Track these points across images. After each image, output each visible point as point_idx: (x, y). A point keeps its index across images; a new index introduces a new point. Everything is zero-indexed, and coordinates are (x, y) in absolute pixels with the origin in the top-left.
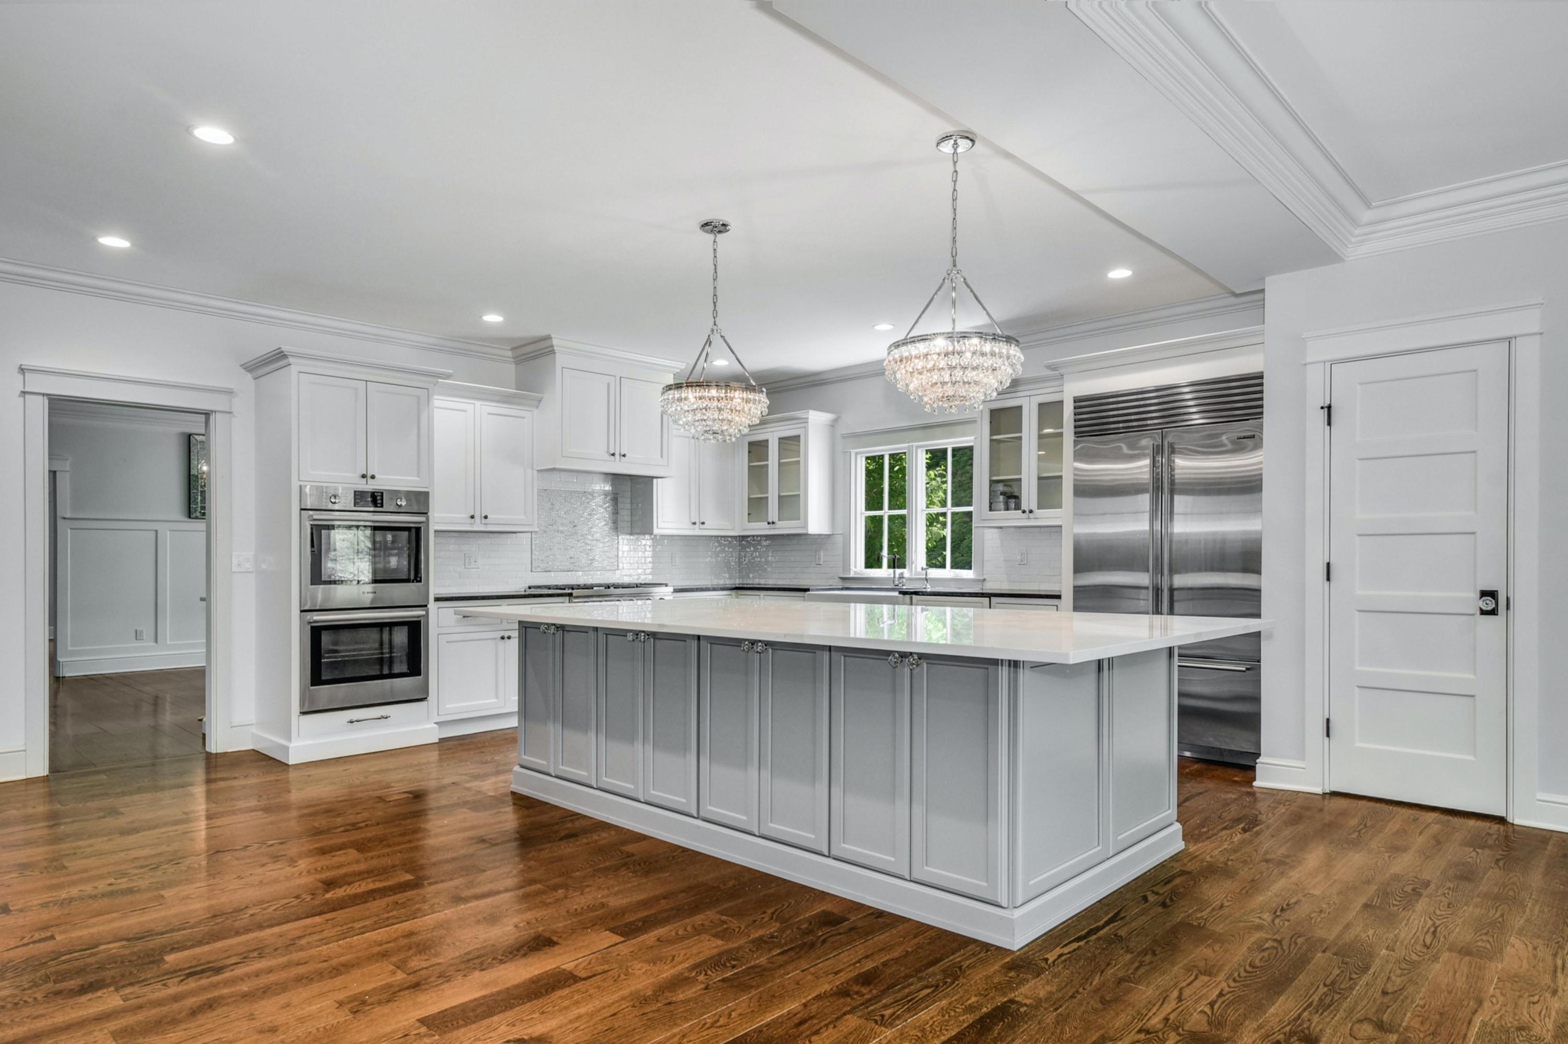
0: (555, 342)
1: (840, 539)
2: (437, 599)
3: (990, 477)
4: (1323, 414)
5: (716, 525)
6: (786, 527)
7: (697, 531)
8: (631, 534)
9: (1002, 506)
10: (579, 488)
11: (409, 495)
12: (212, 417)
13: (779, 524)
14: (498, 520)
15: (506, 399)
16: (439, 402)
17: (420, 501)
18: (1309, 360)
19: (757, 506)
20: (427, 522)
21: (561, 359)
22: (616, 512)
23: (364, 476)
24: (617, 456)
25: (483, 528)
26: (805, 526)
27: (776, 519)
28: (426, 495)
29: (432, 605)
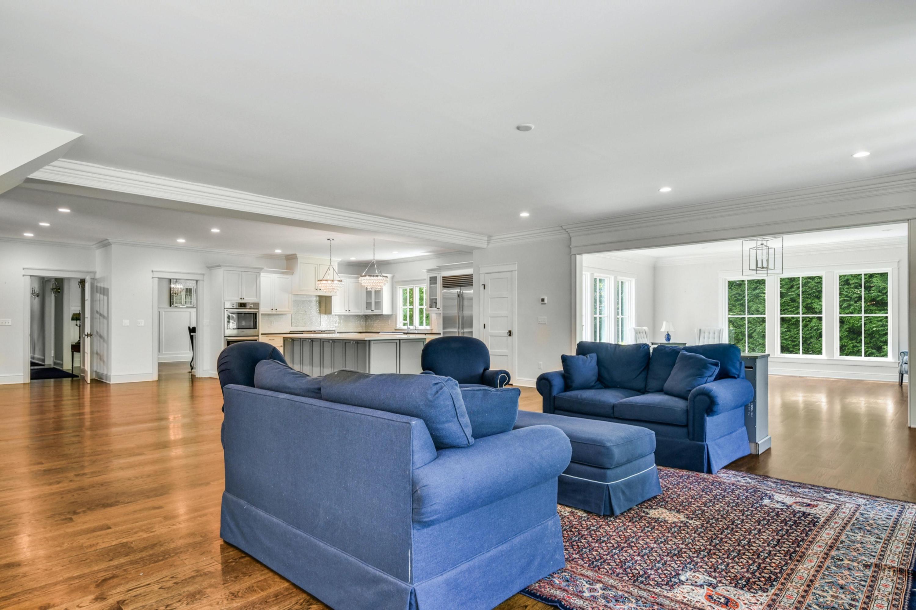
0: (297, 256)
1: (394, 316)
2: (262, 334)
3: (430, 297)
4: (483, 286)
5: (355, 311)
6: (377, 312)
7: (347, 313)
8: (325, 314)
9: (434, 306)
10: (308, 300)
11: (254, 304)
12: (198, 282)
13: (375, 311)
14: (280, 310)
15: (282, 273)
16: (262, 275)
17: (257, 305)
18: (480, 272)
19: (368, 305)
20: (259, 312)
21: (299, 260)
22: (320, 307)
23: (241, 299)
24: (318, 290)
25: (275, 313)
26: (382, 312)
27: (374, 309)
28: (258, 304)
29: (260, 336)
